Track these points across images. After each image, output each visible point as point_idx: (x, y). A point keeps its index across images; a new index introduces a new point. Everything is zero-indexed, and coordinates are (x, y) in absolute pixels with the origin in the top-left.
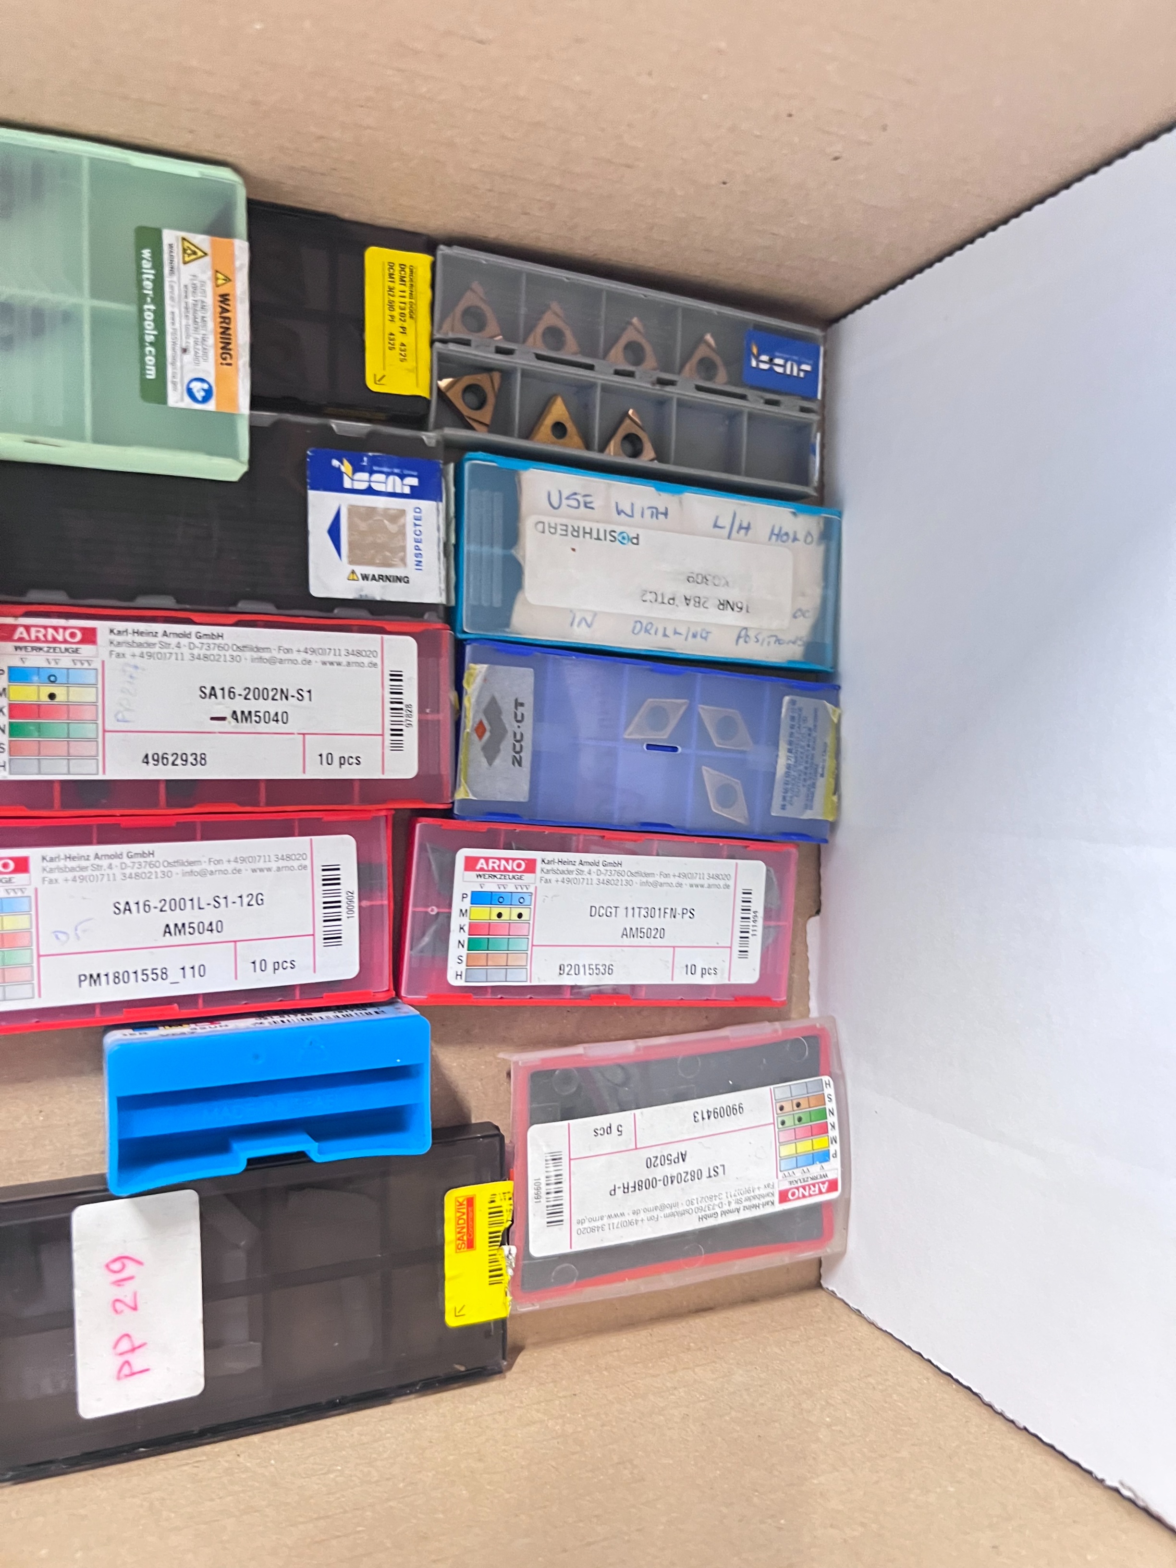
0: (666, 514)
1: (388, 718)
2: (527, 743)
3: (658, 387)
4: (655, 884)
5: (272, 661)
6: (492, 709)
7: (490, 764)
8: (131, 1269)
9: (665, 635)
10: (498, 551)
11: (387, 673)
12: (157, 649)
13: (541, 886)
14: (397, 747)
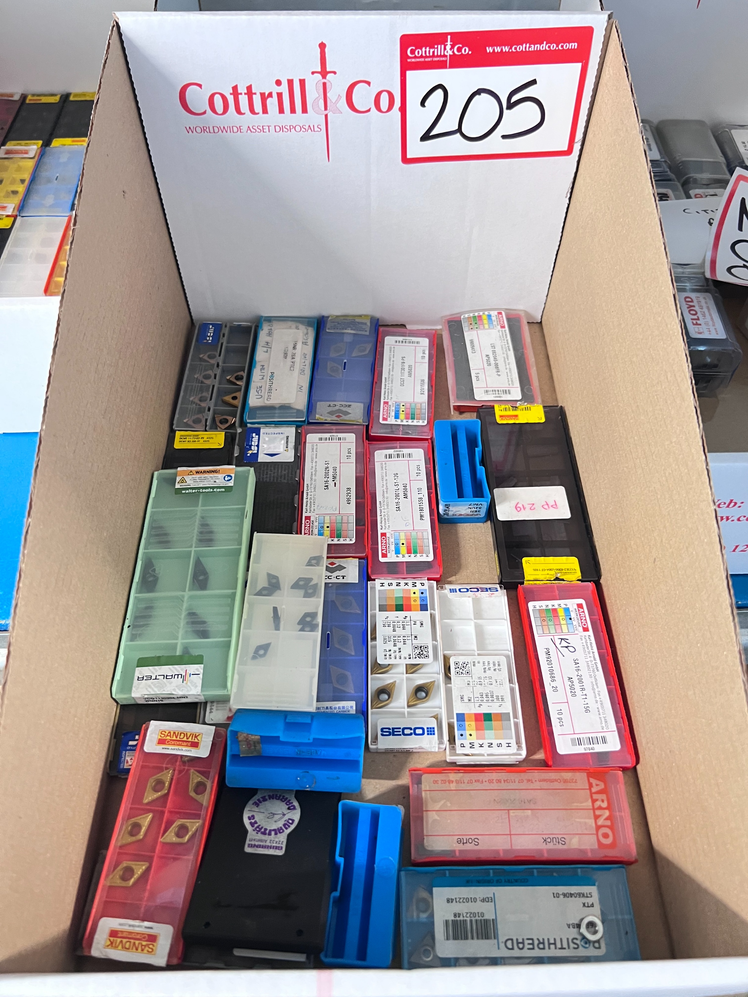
0: (263, 366)
1: (335, 441)
2: (343, 403)
3: (220, 367)
4: (393, 368)
5: (316, 471)
6: (331, 413)
7: (351, 414)
8: (520, 505)
9: (305, 365)
10: (277, 411)
11: (319, 442)
12: (312, 501)
13: (393, 400)
14: (345, 439)
